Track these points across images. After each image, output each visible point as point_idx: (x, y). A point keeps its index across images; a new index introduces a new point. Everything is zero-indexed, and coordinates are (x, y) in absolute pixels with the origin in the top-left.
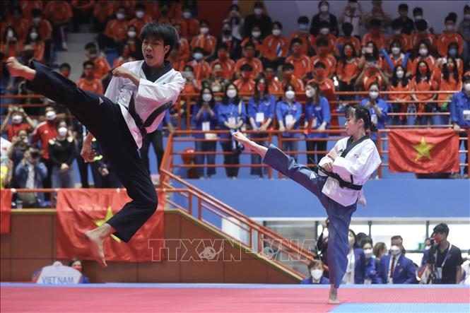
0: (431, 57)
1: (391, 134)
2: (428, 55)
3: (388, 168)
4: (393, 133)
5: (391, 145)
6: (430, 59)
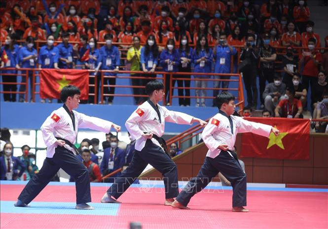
0: (77, 17)
1: (42, 72)
2: (76, 14)
3: (39, 95)
4: (44, 71)
5: (42, 79)
6: (76, 18)
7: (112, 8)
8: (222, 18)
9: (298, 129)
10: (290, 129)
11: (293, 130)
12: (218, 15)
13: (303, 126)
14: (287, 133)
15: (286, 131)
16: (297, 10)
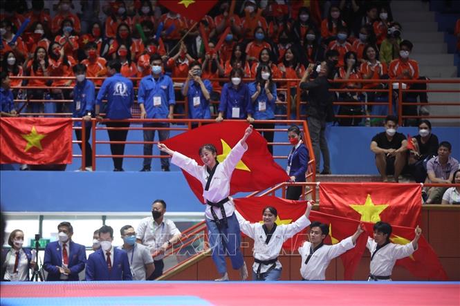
7: (96, 26)
8: (266, 39)
9: (404, 198)
10: (392, 199)
11: (396, 201)
12: (260, 35)
13: (411, 194)
14: (387, 205)
15: (386, 203)
16: (378, 27)
